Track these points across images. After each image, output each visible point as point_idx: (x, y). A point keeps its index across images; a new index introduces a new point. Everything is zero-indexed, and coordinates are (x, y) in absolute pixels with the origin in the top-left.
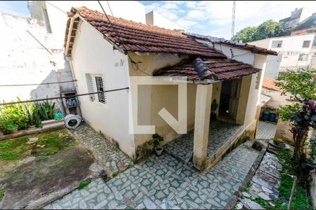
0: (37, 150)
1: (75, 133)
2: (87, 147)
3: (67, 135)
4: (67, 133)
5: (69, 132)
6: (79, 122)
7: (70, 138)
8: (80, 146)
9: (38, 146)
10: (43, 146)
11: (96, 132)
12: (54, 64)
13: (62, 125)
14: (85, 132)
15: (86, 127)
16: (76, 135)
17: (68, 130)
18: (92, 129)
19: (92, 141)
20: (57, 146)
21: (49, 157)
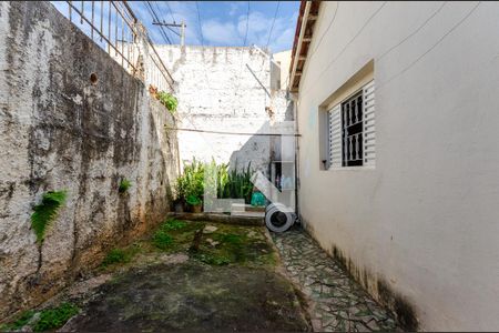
0: (201, 247)
1: (279, 240)
2: (296, 280)
3: (262, 237)
4: (263, 234)
5: (267, 235)
6: (290, 222)
7: (265, 246)
8: (279, 269)
9: (209, 240)
10: (214, 244)
11: (322, 250)
12: (271, 113)
13: (260, 219)
14: (299, 244)
15: (301, 236)
16: (279, 245)
17: (267, 230)
18: (315, 242)
19: (311, 269)
20: (235, 252)
21: (208, 267)
